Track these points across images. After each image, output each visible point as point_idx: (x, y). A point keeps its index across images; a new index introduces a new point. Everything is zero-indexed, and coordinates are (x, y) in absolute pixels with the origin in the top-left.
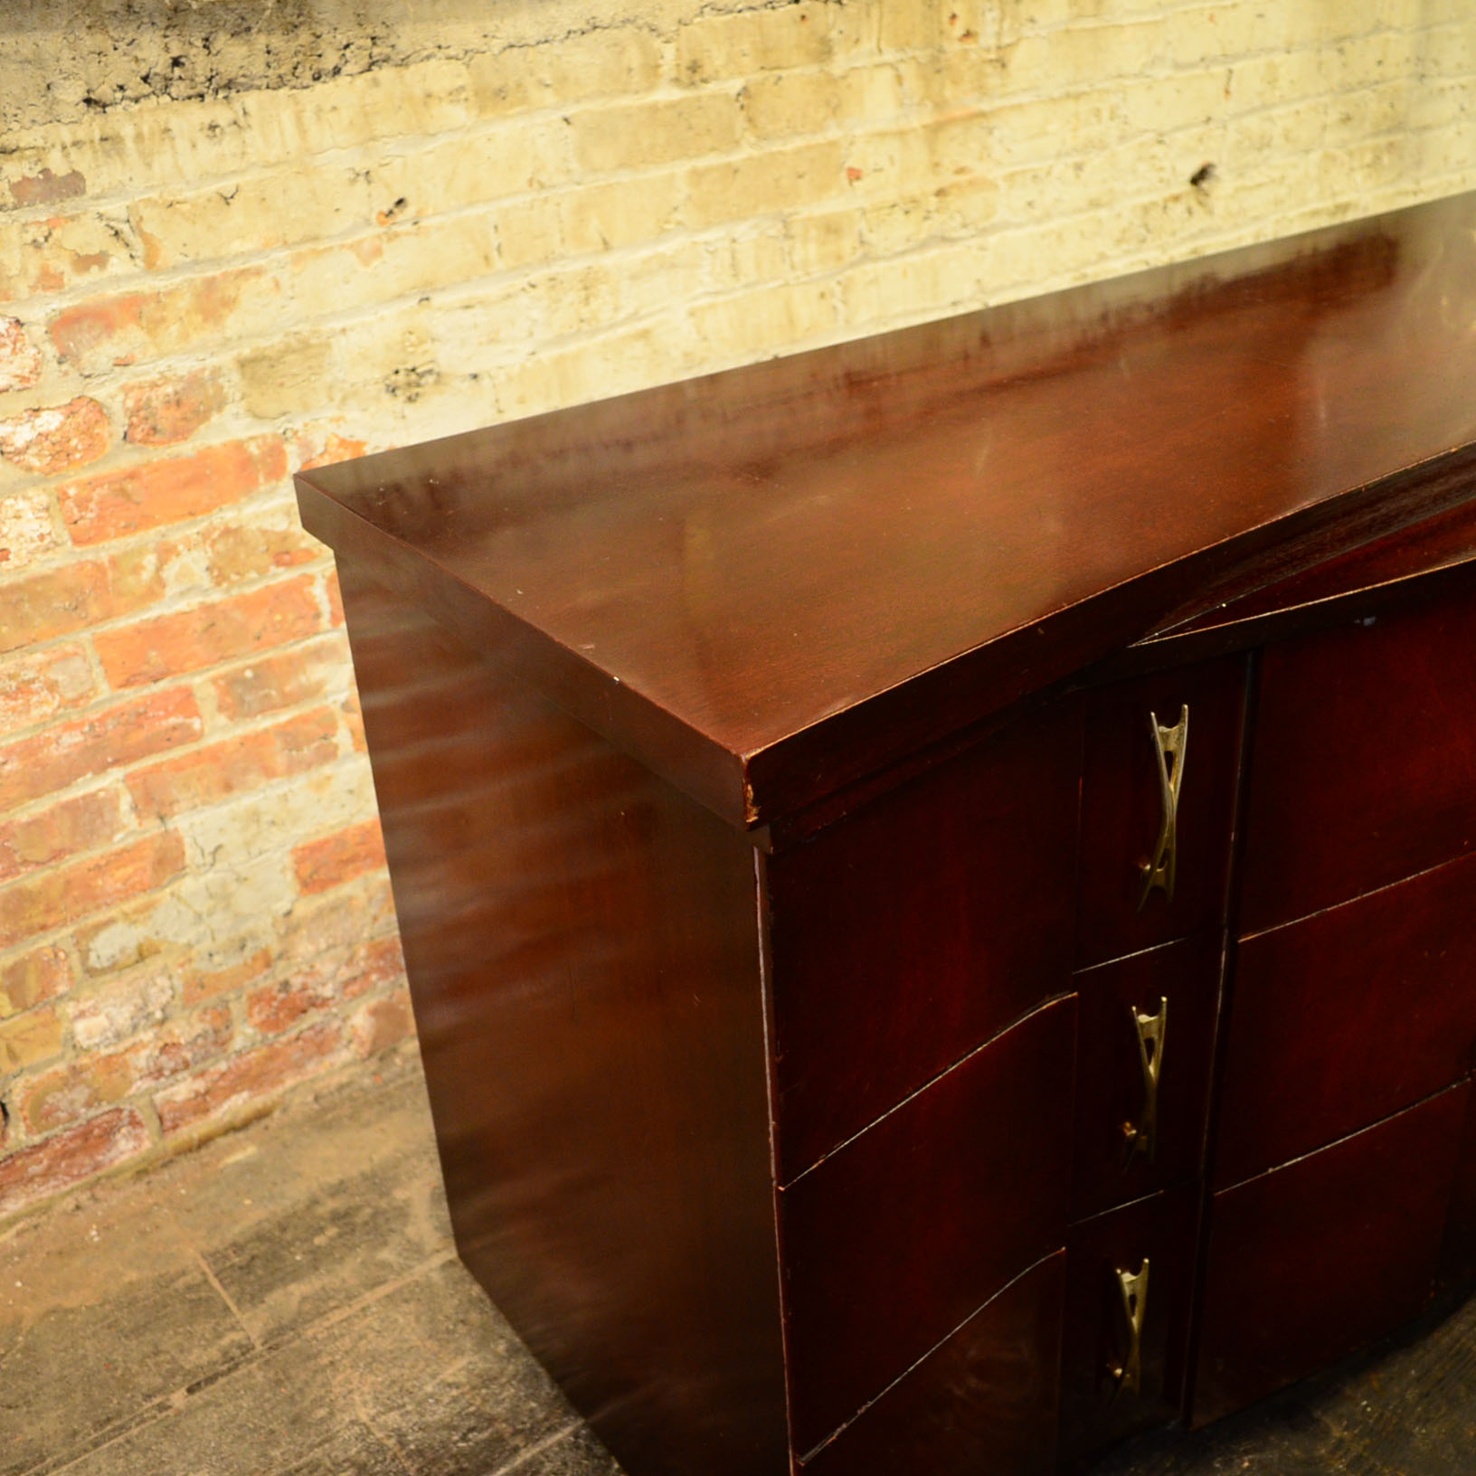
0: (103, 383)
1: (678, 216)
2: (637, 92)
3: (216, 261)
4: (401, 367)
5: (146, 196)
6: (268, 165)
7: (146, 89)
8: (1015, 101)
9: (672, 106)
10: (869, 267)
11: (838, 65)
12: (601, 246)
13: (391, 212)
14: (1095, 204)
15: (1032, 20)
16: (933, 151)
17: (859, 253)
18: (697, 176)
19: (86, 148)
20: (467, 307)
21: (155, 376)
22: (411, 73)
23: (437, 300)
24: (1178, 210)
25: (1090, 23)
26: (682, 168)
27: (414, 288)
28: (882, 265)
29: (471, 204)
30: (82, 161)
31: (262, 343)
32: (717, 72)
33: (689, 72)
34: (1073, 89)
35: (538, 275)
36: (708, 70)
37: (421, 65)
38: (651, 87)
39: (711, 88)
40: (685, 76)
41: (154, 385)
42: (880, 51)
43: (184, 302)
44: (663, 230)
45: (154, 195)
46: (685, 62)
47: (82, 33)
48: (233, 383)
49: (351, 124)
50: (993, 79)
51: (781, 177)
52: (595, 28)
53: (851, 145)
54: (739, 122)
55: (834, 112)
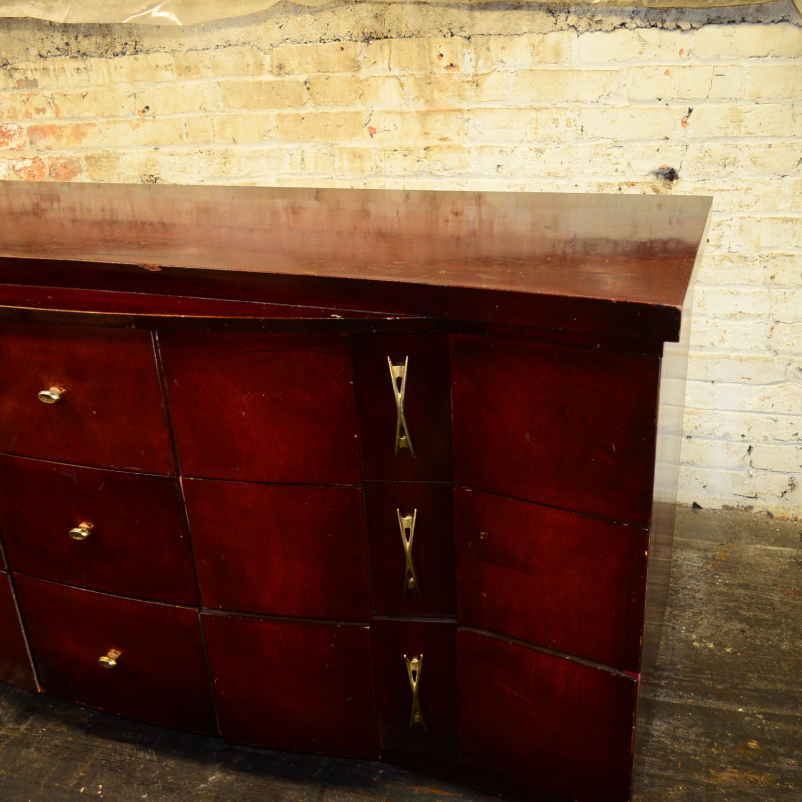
0: (44, 154)
1: (271, 134)
2: (253, 75)
3: (79, 118)
4: (147, 174)
5: (56, 91)
6: (97, 86)
7: (59, 53)
8: (488, 106)
9: (269, 83)
10: (381, 179)
11: (363, 74)
12: (232, 141)
13: (144, 112)
15: (502, 61)
16: (423, 126)
17: (375, 171)
18: (281, 118)
19: (38, 71)
20: (171, 155)
21: (58, 156)
22: (151, 57)
23: (162, 149)
25: (553, 67)
26: (274, 113)
27: (152, 143)
28: (389, 180)
29: (175, 113)
30: (37, 76)
31: (95, 152)
32: (292, 70)
33: (278, 69)
34: (537, 105)
35: (204, 148)
36: (288, 69)
37: (154, 54)
38: (260, 74)
39: (288, 78)
40: (275, 70)
41: (57, 159)
42: (390, 69)
43: (68, 131)
44: (263, 139)
45: (59, 91)
46: (276, 63)
47: (36, 32)
48: (84, 164)
49: (127, 74)
50: (470, 91)
51: (328, 125)
52: (230, 45)
53: (370, 115)
54: (306, 95)
55: (360, 97)
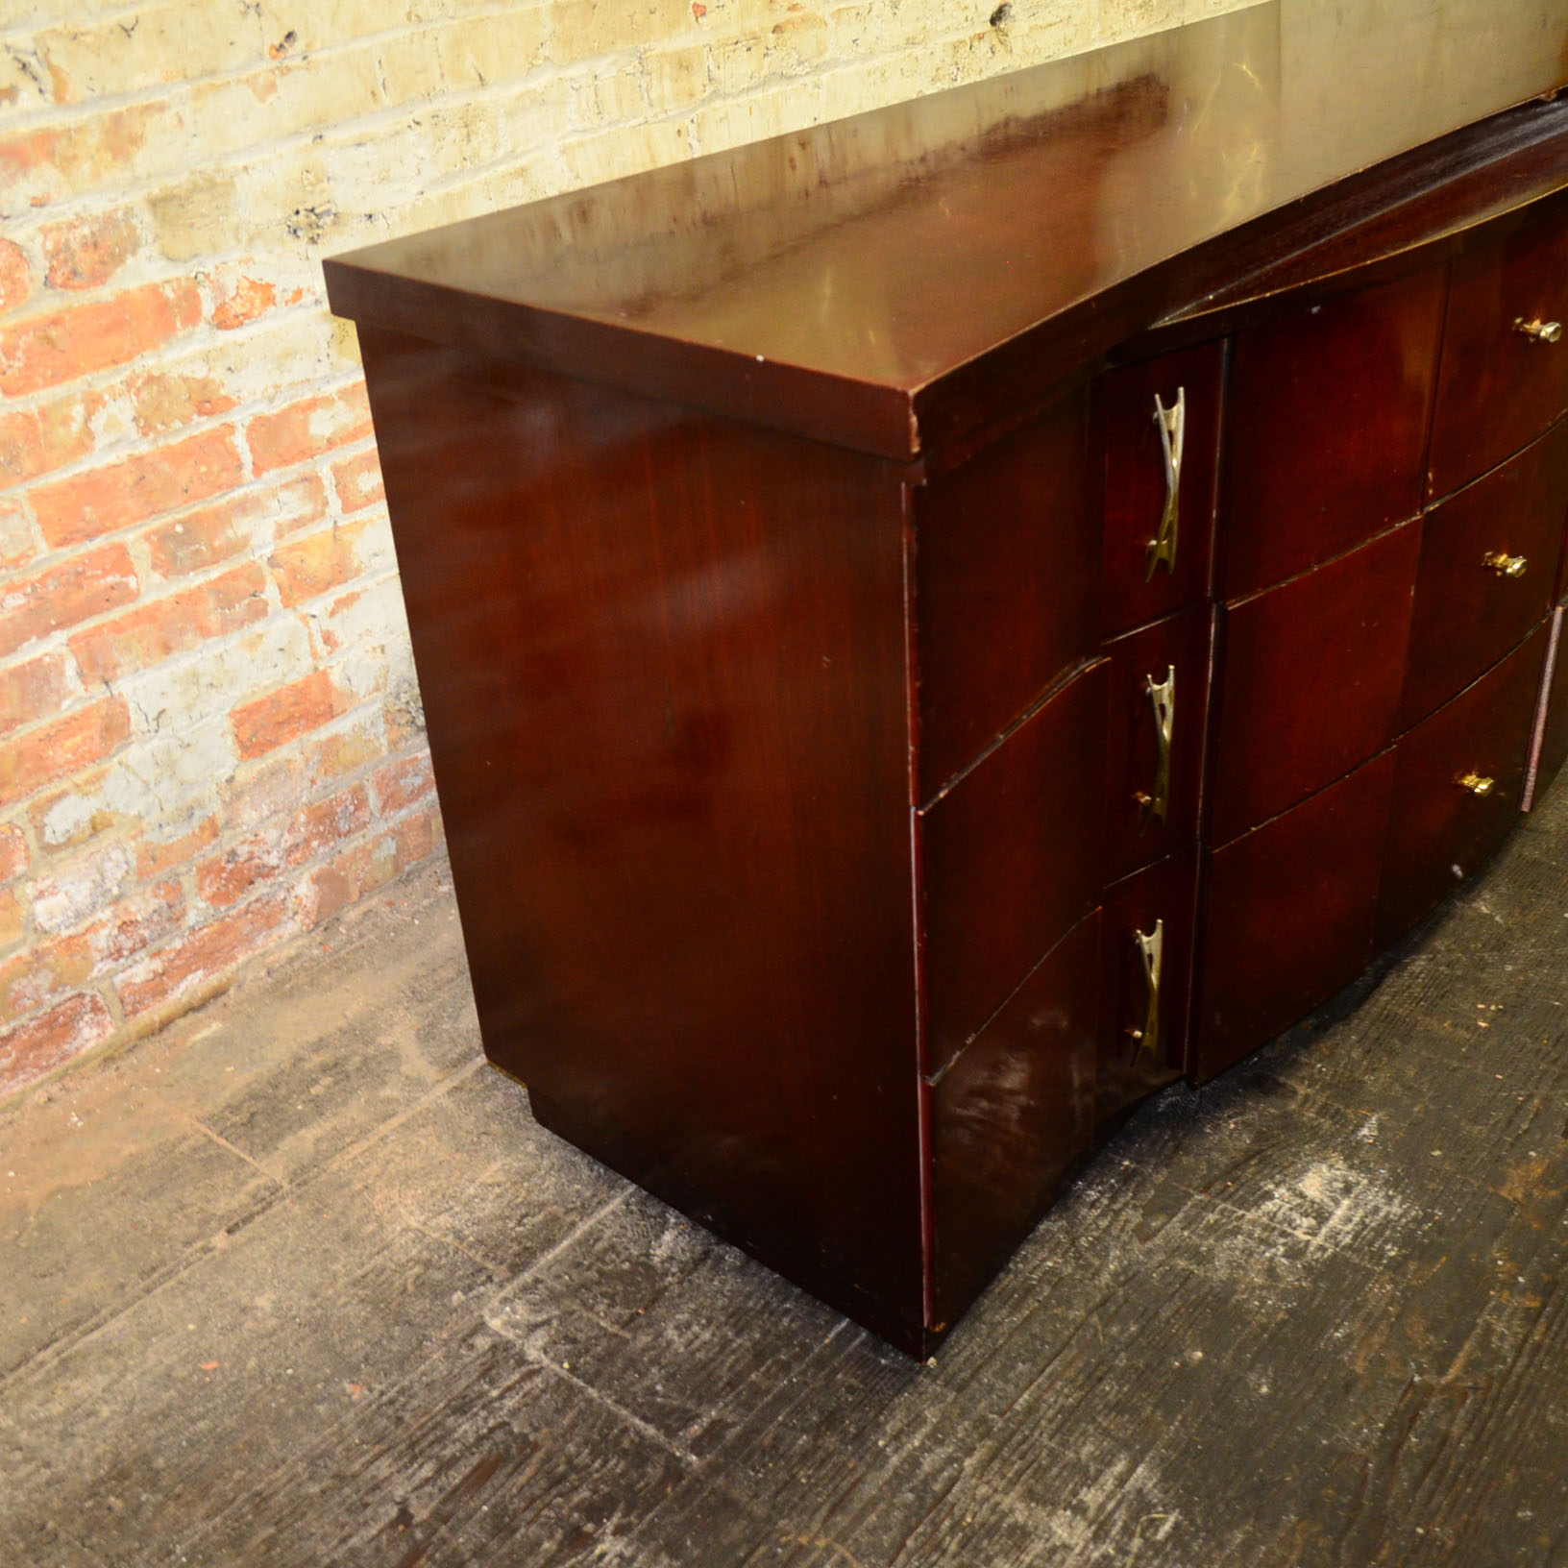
1: (545, 51)
3: (122, 95)
4: (301, 208)
5: (50, 27)
10: (718, 104)
12: (477, 82)
13: (281, 46)
14: (911, 42)
17: (709, 90)
20: (359, 145)
21: (71, 217)
23: (330, 136)
24: (983, 47)
26: (546, 3)
27: (308, 125)
28: (729, 101)
29: (356, 37)
31: (171, 182)
35: (422, 112)
41: (71, 227)
43: (93, 139)
45: (59, 26)
48: (145, 223)
51: (635, 12)
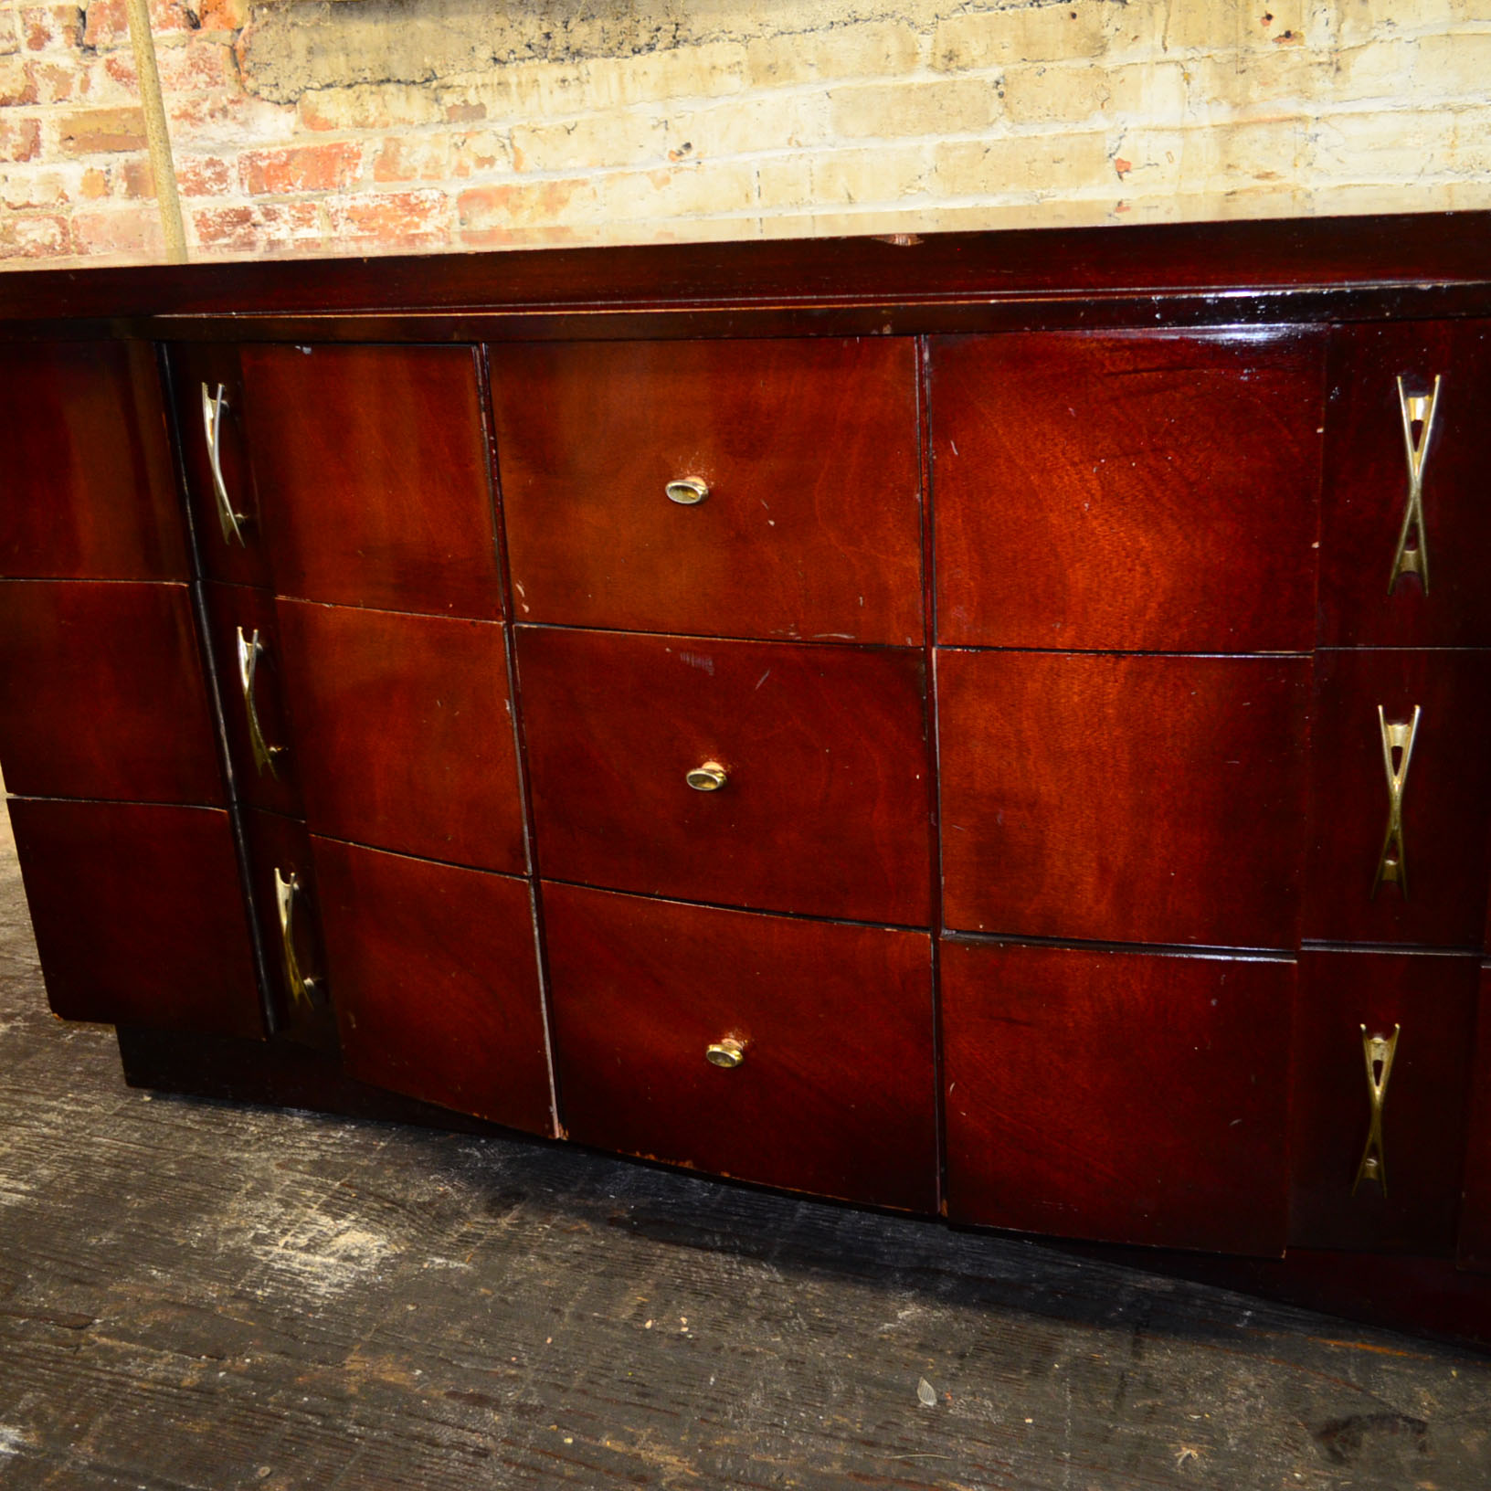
1: (922, 184)
2: (895, 75)
3: (557, 171)
5: (517, 124)
6: (598, 110)
7: (531, 54)
8: (1358, 108)
9: (925, 88)
11: (1108, 63)
12: (846, 199)
13: (680, 154)
15: (1389, 22)
16: (1226, 153)
18: (944, 151)
19: (489, 88)
22: (703, 51)
26: (930, 143)
27: (689, 211)
29: (740, 152)
30: (486, 97)
32: (973, 60)
33: (945, 61)
34: (1457, 101)
36: (964, 59)
37: (710, 45)
38: (909, 71)
39: (961, 76)
40: (940, 63)
42: (1165, 49)
44: (906, 194)
45: (524, 123)
46: (943, 49)
47: (493, 16)
49: (655, 84)
50: (1322, 82)
51: (1035, 160)
52: (856, 21)
53: (1121, 138)
54: (996, 106)
55: (1102, 105)
